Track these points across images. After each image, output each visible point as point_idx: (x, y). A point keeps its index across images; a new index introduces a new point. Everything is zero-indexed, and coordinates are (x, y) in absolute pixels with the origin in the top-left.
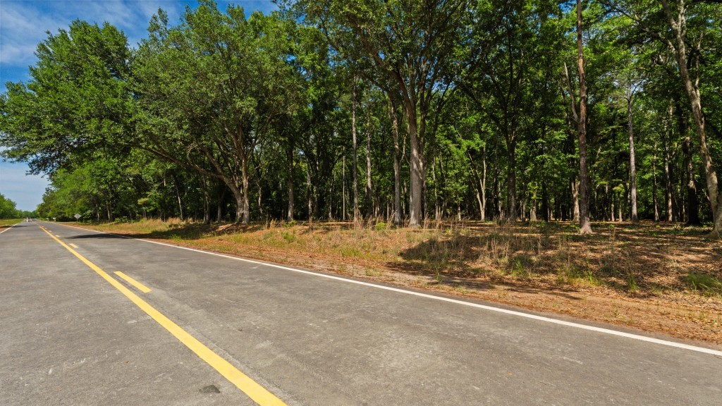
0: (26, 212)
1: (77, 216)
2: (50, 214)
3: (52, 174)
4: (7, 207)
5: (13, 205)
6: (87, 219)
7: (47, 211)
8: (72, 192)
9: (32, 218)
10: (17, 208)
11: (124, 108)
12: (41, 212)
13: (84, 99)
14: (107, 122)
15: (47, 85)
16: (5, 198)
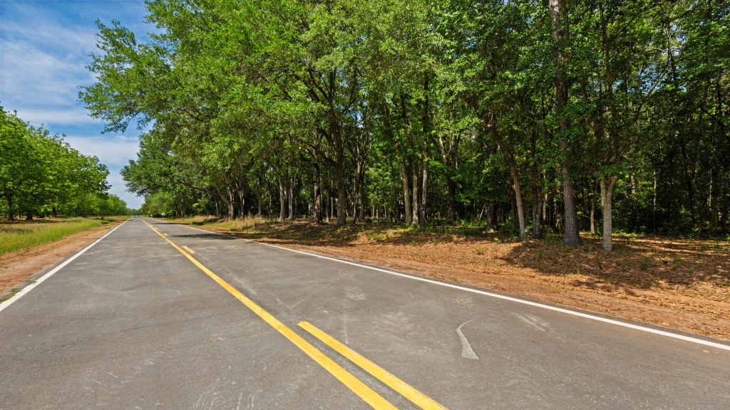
0: (134, 210)
1: (163, 214)
2: (149, 212)
3: (146, 196)
4: (122, 206)
5: (124, 204)
6: (170, 216)
7: (148, 210)
8: (160, 199)
9: (138, 215)
10: (128, 207)
11: (170, 171)
12: (144, 210)
13: (157, 166)
14: (163, 178)
15: (144, 164)
16: (120, 199)
